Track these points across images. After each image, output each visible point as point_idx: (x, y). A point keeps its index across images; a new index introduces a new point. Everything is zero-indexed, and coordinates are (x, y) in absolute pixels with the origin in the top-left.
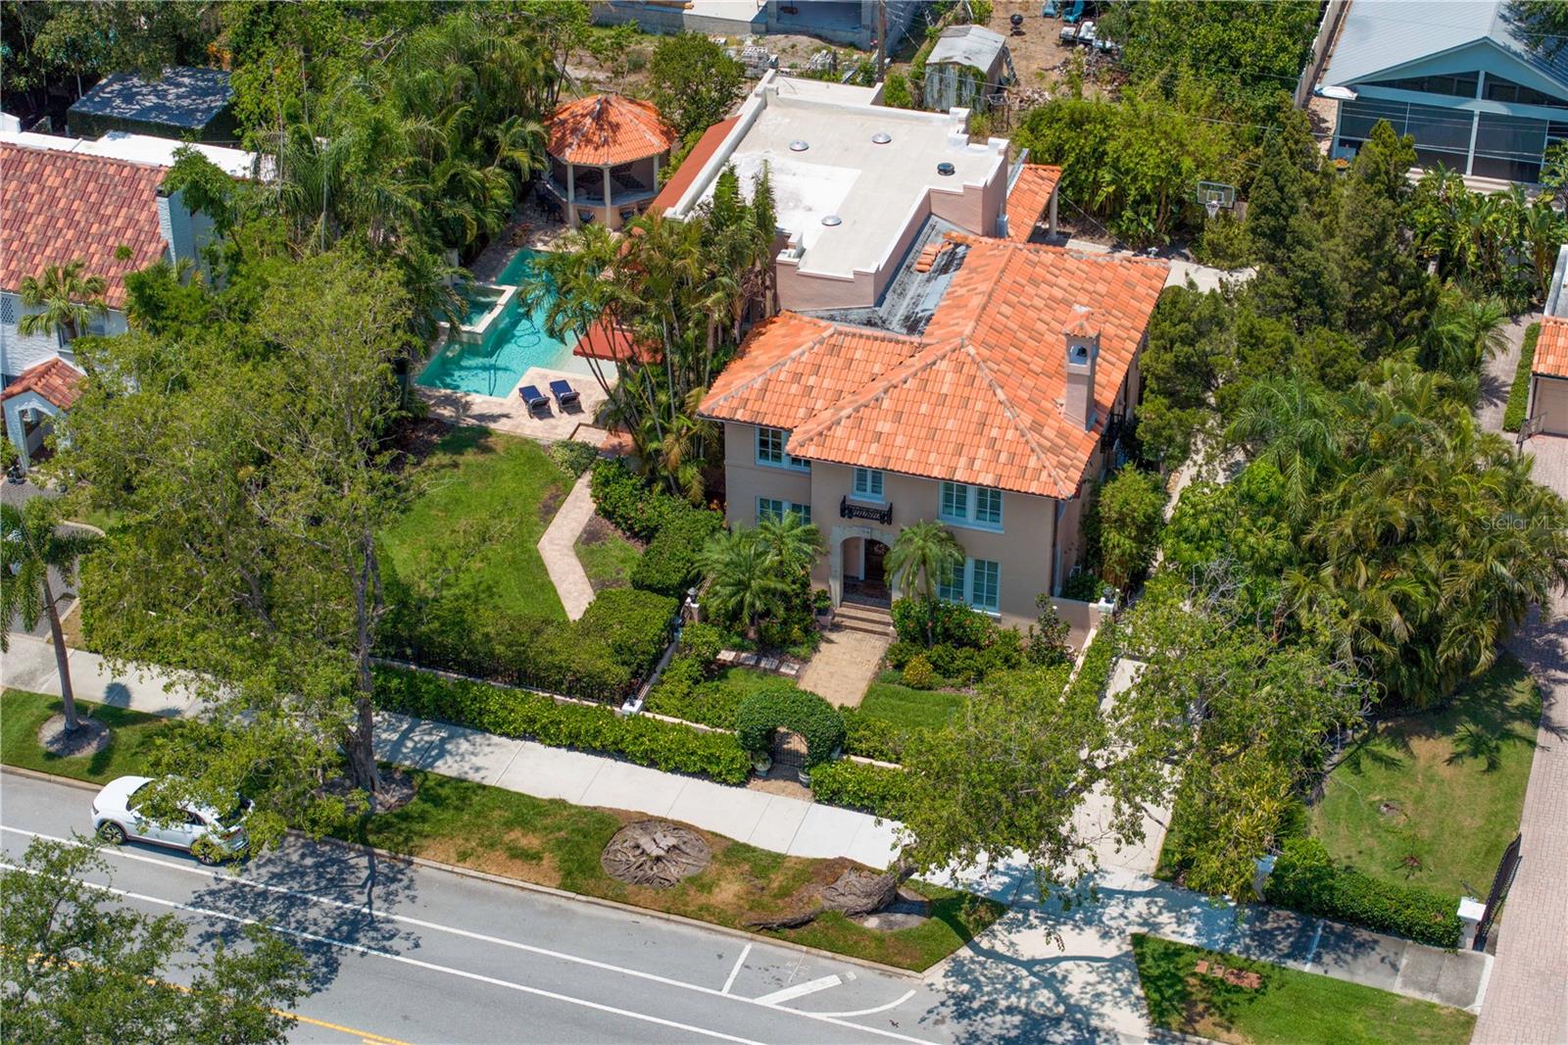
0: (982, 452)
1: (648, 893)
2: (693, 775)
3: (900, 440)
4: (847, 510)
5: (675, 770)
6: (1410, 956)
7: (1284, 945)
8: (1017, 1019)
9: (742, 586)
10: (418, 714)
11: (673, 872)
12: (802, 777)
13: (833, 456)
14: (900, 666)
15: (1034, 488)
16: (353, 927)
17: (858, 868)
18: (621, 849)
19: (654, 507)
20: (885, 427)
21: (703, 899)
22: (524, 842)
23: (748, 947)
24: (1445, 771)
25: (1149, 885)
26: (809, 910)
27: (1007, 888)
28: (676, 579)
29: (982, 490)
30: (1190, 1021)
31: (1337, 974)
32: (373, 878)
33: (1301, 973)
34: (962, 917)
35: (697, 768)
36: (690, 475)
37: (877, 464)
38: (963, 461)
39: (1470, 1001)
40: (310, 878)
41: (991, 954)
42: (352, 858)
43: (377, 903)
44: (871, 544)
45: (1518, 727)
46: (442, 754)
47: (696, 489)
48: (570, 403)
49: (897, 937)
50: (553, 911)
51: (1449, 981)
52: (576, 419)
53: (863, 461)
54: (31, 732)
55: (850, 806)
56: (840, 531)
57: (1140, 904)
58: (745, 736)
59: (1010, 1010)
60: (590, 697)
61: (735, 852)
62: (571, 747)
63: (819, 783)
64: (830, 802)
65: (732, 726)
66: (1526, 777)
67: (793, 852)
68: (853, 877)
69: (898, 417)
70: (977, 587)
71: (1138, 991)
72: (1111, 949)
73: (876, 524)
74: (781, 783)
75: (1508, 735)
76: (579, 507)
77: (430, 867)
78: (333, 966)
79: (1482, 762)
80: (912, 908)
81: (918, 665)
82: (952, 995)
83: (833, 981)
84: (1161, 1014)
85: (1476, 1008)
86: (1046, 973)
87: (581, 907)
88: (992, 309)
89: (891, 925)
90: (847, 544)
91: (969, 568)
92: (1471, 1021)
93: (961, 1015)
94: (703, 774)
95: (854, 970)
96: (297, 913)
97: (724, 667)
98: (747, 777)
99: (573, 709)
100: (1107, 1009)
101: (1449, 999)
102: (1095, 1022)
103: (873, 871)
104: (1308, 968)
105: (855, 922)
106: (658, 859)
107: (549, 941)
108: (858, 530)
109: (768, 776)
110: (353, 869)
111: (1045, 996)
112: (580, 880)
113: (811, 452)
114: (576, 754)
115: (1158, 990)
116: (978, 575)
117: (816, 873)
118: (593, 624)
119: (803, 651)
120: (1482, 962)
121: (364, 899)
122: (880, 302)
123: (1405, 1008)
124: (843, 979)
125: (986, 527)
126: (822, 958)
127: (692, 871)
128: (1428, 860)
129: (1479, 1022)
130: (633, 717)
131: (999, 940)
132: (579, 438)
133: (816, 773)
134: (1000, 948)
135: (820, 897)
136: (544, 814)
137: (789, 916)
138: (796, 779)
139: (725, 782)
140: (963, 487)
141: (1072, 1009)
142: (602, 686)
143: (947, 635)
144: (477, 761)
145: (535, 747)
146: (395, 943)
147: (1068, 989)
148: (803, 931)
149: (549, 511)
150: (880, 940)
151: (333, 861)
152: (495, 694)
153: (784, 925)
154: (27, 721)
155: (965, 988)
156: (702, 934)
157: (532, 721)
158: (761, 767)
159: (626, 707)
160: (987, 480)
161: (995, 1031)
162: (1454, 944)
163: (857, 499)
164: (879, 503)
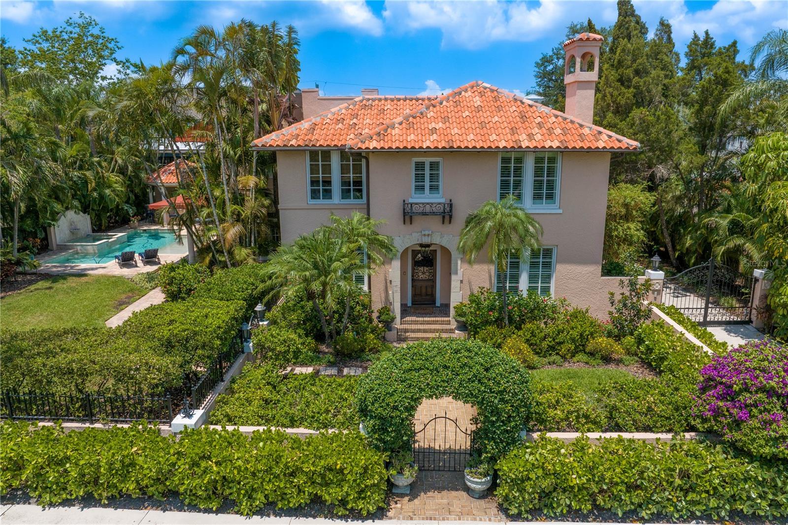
4: (407, 213)
13: (396, 145)
35: (303, 499)
53: (428, 145)
56: (401, 238)
69: (445, 120)
70: (532, 279)
76: (151, 301)
81: (517, 344)
108: (418, 234)
109: (414, 491)
116: (533, 265)
125: (543, 208)
130: (186, 433)
142: (137, 395)
159: (179, 420)
163: (416, 198)
164: (438, 199)
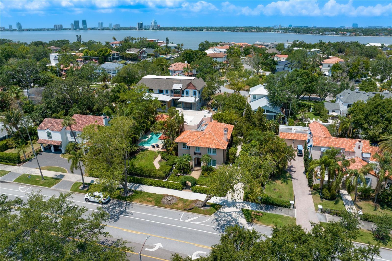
0: (213, 144)
1: (168, 205)
2: (175, 189)
3: (202, 143)
4: (195, 153)
5: (172, 189)
6: (284, 210)
7: (264, 208)
8: (226, 221)
9: (181, 163)
10: (135, 183)
11: (172, 202)
12: (190, 189)
13: (193, 145)
14: (203, 174)
15: (221, 148)
16: (122, 212)
17: (199, 201)
18: (164, 200)
19: (169, 156)
20: (200, 141)
21: (176, 206)
22: (149, 199)
23: (183, 213)
24: (281, 185)
25: (242, 201)
26: (192, 207)
27: (222, 203)
28: (172, 164)
29: (213, 149)
30: (252, 220)
31: (273, 213)
32: (126, 205)
33: (268, 213)
34: (216, 207)
36: (173, 152)
37: (199, 146)
38: (211, 145)
39: (294, 216)
40: (117, 205)
41: (220, 212)
42: (123, 202)
43: (127, 208)
44: (198, 158)
45: (289, 178)
46: (138, 188)
47: (174, 154)
48: (158, 146)
49: (206, 210)
50: (153, 209)
51: (290, 213)
52: (159, 148)
53: (197, 146)
54: (78, 187)
55: (198, 193)
56: (194, 157)
57: (242, 204)
58: (182, 183)
59: (225, 220)
60: (160, 179)
61: (181, 199)
62: (157, 186)
63: (193, 189)
64: (195, 192)
65: (180, 182)
66: (292, 185)
67: (190, 199)
68: (199, 202)
69: (201, 140)
70: (213, 164)
71: (243, 216)
72: (238, 210)
73: (199, 155)
74: (187, 190)
75: (288, 179)
76: (159, 158)
77: (135, 203)
78: (118, 218)
79: (285, 183)
80: (208, 206)
81: (206, 174)
82: (216, 218)
83: (197, 217)
84: (248, 219)
85: (296, 217)
86: (229, 214)
87: (158, 208)
88: (213, 128)
89: (205, 209)
90: (195, 159)
91: (212, 161)
92: (295, 219)
93: (217, 221)
94: (176, 189)
95: (200, 216)
96: (114, 210)
97: (179, 176)
98: (182, 189)
99: (157, 181)
100: (239, 219)
101: (291, 216)
102: (238, 221)
103: (202, 201)
104: (269, 212)
105: (200, 208)
106: (170, 201)
107: (153, 213)
108: (196, 156)
109: (185, 189)
110: (123, 204)
111: (229, 217)
112: (158, 204)
113: (190, 145)
114: (157, 187)
115: (247, 216)
116: (213, 162)
117: (193, 202)
118: (160, 169)
119: (189, 173)
120: (294, 210)
121: (125, 208)
122: (198, 129)
123: (285, 218)
124: (198, 217)
125: (214, 155)
126: (195, 214)
127: (175, 202)
128: (282, 196)
129: (297, 219)
130: (166, 181)
131: (221, 210)
132: (159, 150)
133: (192, 188)
134: (222, 211)
135: (194, 205)
136: (153, 195)
137: (189, 208)
138: (189, 189)
139: (179, 190)
140: (211, 149)
141: (234, 219)
142: (161, 177)
143: (209, 170)
144: (143, 188)
145: (152, 186)
146: (129, 214)
147: (232, 216)
148: (191, 210)
149: (155, 158)
150: (204, 211)
151: (120, 203)
152: (146, 180)
153: (189, 209)
154: (78, 186)
155: (217, 217)
156: (176, 211)
157: (151, 183)
158: (184, 188)
159: (165, 180)
160: (214, 147)
161: (223, 223)
162: (290, 208)
163: (196, 152)
164: (199, 152)
